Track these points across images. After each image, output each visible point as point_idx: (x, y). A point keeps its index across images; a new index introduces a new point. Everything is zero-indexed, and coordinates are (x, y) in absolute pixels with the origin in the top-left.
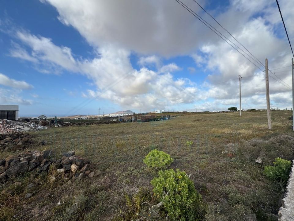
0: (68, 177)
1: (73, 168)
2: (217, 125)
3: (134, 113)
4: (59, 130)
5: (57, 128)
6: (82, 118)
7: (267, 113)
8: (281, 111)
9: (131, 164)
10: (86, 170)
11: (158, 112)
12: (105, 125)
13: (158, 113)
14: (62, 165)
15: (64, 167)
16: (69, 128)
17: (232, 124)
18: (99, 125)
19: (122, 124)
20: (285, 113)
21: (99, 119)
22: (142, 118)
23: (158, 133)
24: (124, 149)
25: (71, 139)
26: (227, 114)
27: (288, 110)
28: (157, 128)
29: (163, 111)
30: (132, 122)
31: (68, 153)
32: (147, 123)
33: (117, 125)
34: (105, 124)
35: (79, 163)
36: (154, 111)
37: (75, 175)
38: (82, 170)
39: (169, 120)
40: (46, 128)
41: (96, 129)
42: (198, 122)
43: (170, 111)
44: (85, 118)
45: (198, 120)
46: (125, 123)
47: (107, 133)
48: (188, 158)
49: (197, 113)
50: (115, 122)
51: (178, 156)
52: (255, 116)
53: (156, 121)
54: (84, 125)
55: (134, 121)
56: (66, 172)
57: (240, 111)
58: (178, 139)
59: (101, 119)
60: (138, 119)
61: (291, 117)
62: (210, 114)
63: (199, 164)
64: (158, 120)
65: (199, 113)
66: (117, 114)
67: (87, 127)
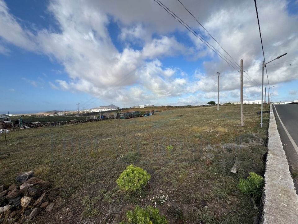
0: (13, 217)
1: (23, 202)
2: (197, 121)
3: (118, 108)
4: (25, 133)
5: (23, 131)
6: (58, 114)
7: (240, 107)
8: (251, 104)
9: (104, 183)
10: (43, 201)
11: (143, 106)
12: (84, 124)
13: (142, 108)
14: (8, 199)
15: (10, 202)
16: (38, 130)
17: (210, 121)
18: (76, 125)
19: (104, 122)
20: (254, 107)
21: (78, 116)
22: (126, 115)
23: (139, 134)
24: (99, 161)
25: (37, 147)
26: (207, 108)
27: (256, 104)
28: (140, 126)
29: (148, 105)
30: (114, 118)
31: (23, 175)
32: (130, 120)
33: (97, 123)
34: (84, 122)
35: (33, 193)
36: (139, 105)
37: (24, 213)
38: (36, 203)
39: (153, 116)
40: (7, 132)
41: (72, 130)
42: (180, 117)
43: (154, 106)
44: (62, 114)
45: (181, 116)
46: (106, 121)
47: (84, 136)
48: (167, 169)
49: (180, 107)
50: (96, 120)
51: (157, 167)
52: (231, 111)
53: (140, 116)
54: (58, 125)
55: (117, 118)
56: (12, 209)
57: (218, 105)
58: (159, 141)
59: (80, 115)
60: (120, 116)
61: (258, 111)
62: (192, 108)
63: (178, 176)
64: (142, 116)
65: (182, 107)
66: (99, 109)
67: (61, 127)
